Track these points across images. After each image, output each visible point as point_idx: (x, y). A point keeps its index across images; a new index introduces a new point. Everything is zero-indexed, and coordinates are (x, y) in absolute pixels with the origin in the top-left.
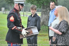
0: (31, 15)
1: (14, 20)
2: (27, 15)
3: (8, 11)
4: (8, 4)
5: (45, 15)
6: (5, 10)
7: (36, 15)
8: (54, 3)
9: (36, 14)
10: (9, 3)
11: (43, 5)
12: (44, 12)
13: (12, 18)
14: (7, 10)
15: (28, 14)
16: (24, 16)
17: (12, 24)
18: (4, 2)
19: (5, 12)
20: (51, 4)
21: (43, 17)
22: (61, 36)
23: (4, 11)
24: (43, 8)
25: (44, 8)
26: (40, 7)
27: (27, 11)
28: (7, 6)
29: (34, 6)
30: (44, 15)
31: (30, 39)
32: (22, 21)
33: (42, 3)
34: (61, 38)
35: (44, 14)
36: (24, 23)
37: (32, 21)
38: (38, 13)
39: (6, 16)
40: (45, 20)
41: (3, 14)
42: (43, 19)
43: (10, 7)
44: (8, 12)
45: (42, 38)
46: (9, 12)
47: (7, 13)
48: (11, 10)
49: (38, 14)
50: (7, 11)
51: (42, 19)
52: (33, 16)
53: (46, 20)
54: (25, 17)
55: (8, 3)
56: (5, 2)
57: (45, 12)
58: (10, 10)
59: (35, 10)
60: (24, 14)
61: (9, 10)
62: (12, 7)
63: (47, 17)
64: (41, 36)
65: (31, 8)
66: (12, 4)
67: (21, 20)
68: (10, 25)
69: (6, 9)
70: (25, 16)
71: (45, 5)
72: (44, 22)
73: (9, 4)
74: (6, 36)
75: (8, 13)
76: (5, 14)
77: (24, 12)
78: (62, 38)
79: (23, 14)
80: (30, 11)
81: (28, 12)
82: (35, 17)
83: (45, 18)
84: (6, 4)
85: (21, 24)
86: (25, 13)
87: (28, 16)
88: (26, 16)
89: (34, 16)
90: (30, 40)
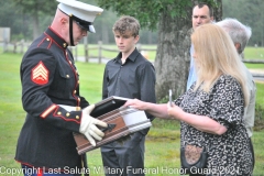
0: (115, 55)
1: (49, 78)
2: (100, 58)
3: (23, 41)
4: (25, 12)
5: (174, 56)
6: (11, 39)
7: (135, 57)
8: (206, 7)
9: (136, 54)
10: (28, 8)
11: (166, 17)
12: (170, 44)
13: (40, 72)
14: (21, 35)
15: (104, 53)
16: (87, 60)
17: (41, 95)
18: (10, 6)
19: (11, 47)
20: (197, 11)
21: (165, 66)
22: (223, 141)
23: (6, 43)
24: (164, 29)
25: (167, 29)
26: (152, 26)
27: (100, 42)
28: (19, 22)
29: (131, 21)
30: (167, 58)
31: (117, 152)
32: (81, 82)
33: (161, 10)
34: (222, 147)
35: (168, 51)
36: (89, 90)
37: (122, 81)
38: (144, 47)
39: (18, 61)
40: (173, 77)
41: (6, 52)
42: (165, 71)
43: (32, 26)
44: (25, 46)
45: (162, 147)
46: (30, 44)
47: (19, 49)
48: (36, 36)
49: (143, 53)
50: (19, 40)
51: (163, 75)
52: (123, 60)
53: (179, 74)
54: (94, 64)
55: (22, 8)
56: (13, 4)
57: (173, 46)
58: (32, 39)
59: (135, 35)
60: (91, 53)
61: (27, 35)
62: (41, 25)
63: (181, 62)
64: (155, 139)
65: (117, 29)
66: (40, 13)
67: (75, 77)
68: (34, 101)
69: (14, 32)
70: (91, 61)
71: (173, 15)
72: (171, 83)
73: (29, 14)
74: (16, 139)
75: (26, 50)
76: (14, 52)
77: (90, 46)
78: (227, 148)
79: (86, 52)
80: (112, 41)
81: (104, 43)
82: (133, 62)
83: (171, 68)
84: (17, 12)
85: (78, 93)
86: (94, 49)
87: (105, 62)
88: (96, 61)
89: (128, 60)
90: (115, 155)
